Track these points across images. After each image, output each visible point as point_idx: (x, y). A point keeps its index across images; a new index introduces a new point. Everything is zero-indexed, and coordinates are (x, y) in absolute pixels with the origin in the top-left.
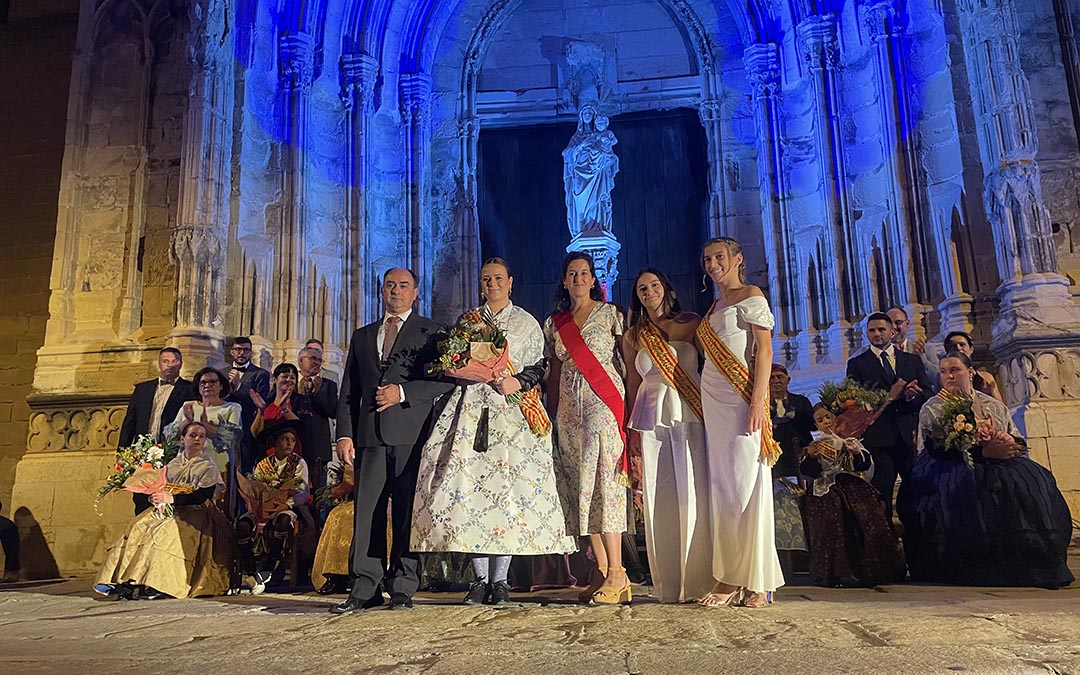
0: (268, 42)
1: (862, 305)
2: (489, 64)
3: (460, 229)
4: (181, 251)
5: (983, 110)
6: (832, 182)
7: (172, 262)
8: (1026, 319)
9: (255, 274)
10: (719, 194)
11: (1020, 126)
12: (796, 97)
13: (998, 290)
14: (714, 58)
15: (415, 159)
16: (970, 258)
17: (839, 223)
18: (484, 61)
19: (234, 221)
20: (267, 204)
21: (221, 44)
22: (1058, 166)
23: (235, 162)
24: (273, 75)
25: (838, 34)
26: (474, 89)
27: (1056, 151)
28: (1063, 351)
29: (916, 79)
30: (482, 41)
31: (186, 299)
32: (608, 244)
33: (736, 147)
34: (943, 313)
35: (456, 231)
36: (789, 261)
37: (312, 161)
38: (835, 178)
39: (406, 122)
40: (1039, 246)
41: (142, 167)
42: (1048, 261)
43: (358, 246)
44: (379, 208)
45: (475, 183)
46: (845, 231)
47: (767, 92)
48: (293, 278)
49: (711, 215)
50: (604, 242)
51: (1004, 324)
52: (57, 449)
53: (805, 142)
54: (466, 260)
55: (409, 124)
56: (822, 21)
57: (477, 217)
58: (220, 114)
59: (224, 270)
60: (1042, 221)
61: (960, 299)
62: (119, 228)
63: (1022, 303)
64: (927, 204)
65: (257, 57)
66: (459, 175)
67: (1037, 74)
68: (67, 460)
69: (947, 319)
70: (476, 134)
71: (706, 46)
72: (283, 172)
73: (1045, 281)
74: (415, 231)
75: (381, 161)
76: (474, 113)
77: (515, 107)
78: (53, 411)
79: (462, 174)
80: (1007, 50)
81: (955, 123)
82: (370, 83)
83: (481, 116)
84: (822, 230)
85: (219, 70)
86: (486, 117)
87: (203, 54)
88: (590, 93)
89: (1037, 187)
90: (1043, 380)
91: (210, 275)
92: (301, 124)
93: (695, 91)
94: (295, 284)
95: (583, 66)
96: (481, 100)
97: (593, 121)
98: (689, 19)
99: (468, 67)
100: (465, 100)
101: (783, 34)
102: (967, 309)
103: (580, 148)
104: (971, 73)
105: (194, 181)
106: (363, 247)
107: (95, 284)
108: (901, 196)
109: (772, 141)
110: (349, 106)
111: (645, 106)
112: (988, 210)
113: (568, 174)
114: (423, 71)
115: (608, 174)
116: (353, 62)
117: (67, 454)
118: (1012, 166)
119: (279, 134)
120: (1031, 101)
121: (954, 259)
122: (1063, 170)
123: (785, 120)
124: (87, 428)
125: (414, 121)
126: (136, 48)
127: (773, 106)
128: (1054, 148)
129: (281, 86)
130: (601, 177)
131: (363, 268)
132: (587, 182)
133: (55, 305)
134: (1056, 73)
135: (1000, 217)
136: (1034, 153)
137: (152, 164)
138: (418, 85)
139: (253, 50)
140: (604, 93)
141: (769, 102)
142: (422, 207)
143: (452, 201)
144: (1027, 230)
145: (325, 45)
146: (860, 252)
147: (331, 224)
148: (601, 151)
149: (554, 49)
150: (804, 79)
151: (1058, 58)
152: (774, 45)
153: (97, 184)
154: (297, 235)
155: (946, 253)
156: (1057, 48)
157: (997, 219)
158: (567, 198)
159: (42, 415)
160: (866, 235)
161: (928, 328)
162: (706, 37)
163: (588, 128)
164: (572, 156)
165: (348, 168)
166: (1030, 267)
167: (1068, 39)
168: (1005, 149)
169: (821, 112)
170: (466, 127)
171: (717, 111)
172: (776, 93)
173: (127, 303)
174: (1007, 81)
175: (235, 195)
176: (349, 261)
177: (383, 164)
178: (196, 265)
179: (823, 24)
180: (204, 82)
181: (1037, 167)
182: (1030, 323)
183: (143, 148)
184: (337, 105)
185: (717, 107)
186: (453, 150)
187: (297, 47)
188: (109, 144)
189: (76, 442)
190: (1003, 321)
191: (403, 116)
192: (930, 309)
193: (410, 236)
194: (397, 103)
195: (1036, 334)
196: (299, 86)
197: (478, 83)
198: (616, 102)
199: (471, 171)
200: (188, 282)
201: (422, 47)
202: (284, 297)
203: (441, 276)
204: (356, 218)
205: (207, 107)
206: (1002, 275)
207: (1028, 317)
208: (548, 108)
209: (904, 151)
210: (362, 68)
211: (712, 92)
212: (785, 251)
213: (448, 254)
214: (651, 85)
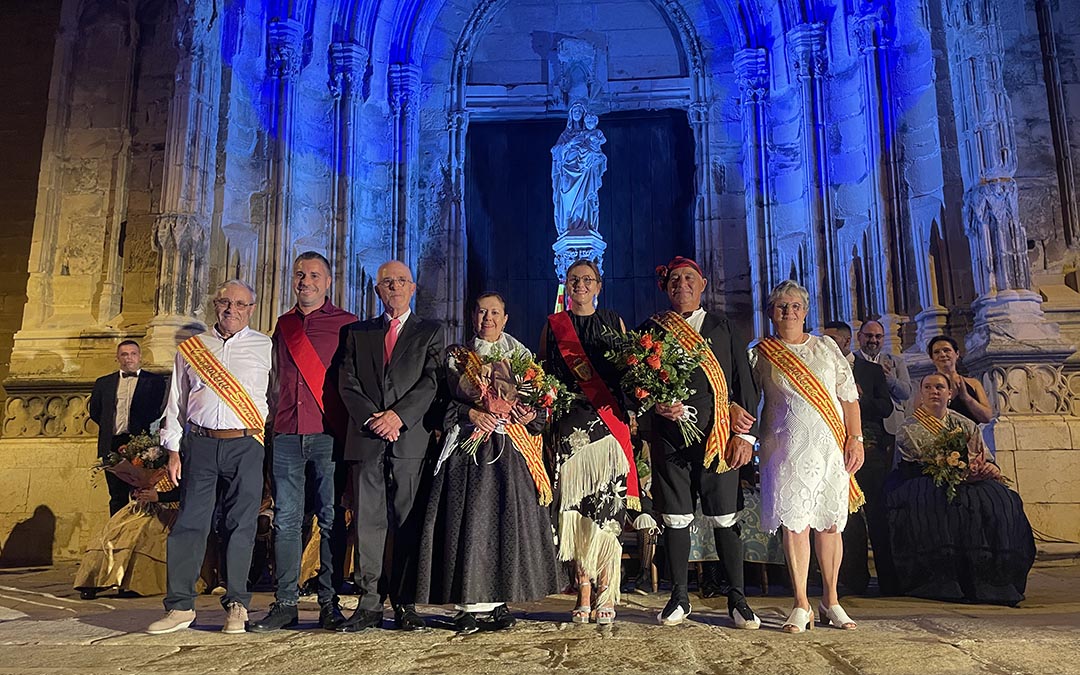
0: (257, 28)
1: (841, 313)
2: (480, 57)
3: (447, 222)
4: (165, 239)
5: (966, 127)
6: (815, 190)
7: (154, 248)
8: (999, 335)
9: (239, 263)
10: (705, 196)
11: (1001, 143)
12: (783, 104)
13: (973, 305)
14: (704, 61)
15: (403, 152)
16: (947, 271)
17: (822, 231)
18: (474, 54)
19: (218, 210)
20: (252, 193)
21: (209, 28)
22: (1036, 184)
23: (221, 149)
24: (261, 62)
25: (827, 43)
26: (464, 81)
27: (1034, 169)
28: (1033, 367)
29: (900, 91)
30: (473, 32)
31: (168, 287)
32: (595, 243)
33: (723, 151)
34: (919, 325)
35: (443, 225)
36: (771, 266)
37: (299, 151)
38: (819, 186)
39: (395, 113)
40: (1014, 263)
41: (124, 150)
42: (1023, 278)
43: (342, 237)
44: (365, 199)
45: (462, 177)
46: (827, 239)
47: (755, 97)
48: (277, 268)
49: (697, 217)
50: (590, 241)
51: (977, 338)
52: (33, 435)
53: (792, 149)
54: (452, 254)
55: (398, 116)
56: (812, 29)
57: (463, 211)
58: (206, 100)
59: (207, 258)
60: (1018, 238)
61: (936, 312)
62: (100, 212)
63: (996, 318)
64: (908, 216)
65: (244, 43)
66: (447, 168)
67: (1020, 92)
68: (43, 446)
69: (922, 331)
70: (465, 127)
71: (696, 48)
72: (269, 161)
73: (1018, 298)
74: (401, 223)
75: (368, 152)
76: (464, 106)
77: (505, 102)
78: (29, 396)
79: (450, 168)
80: (991, 68)
81: (938, 138)
82: (359, 74)
83: (471, 110)
84: (805, 237)
85: (206, 56)
86: (476, 110)
87: (191, 39)
88: (580, 91)
89: (1014, 205)
90: (1013, 396)
91: (193, 264)
92: (288, 112)
93: (685, 93)
94: (279, 274)
95: (574, 63)
96: (472, 93)
97: (582, 119)
98: (681, 20)
99: (459, 59)
100: (455, 92)
101: (773, 39)
102: (943, 321)
103: (569, 146)
104: (955, 88)
105: (178, 168)
106: (348, 238)
107: (74, 268)
108: (883, 206)
109: (758, 146)
110: (338, 95)
111: (634, 106)
112: (966, 225)
113: (556, 171)
114: (413, 63)
115: (596, 174)
116: (343, 51)
117: (43, 440)
118: (991, 183)
119: (266, 121)
120: (1012, 120)
121: (932, 273)
122: (1040, 188)
123: (772, 124)
124: (64, 414)
125: (403, 113)
126: (121, 28)
127: (761, 111)
128: (1032, 166)
129: (268, 72)
130: (589, 176)
131: (348, 259)
132: (575, 181)
133: (33, 288)
134: (1038, 92)
135: (978, 232)
136: (1013, 172)
137: (135, 148)
138: (408, 76)
139: (242, 36)
140: (594, 91)
141: (757, 107)
142: (409, 199)
143: (439, 194)
144: (1003, 247)
145: (315, 32)
146: (841, 261)
147: (317, 214)
148: (590, 150)
149: (546, 44)
150: (791, 86)
151: (1040, 77)
152: (763, 50)
153: (77, 166)
154: (282, 225)
155: (924, 266)
156: (1040, 67)
157: (974, 235)
158: (555, 196)
159: (18, 400)
160: (847, 246)
161: (904, 337)
162: (697, 39)
163: (577, 126)
164: (561, 153)
165: (335, 156)
166: (1005, 284)
167: (1050, 58)
168: (985, 166)
169: (807, 120)
170: (455, 120)
171: (706, 113)
172: (764, 98)
173: (107, 288)
174: (990, 99)
175: (220, 182)
176: (334, 253)
177: (371, 155)
178: (179, 253)
179: (813, 33)
180: (190, 67)
181: (1015, 186)
182: (1002, 338)
183: (127, 131)
184: (325, 94)
185: (705, 109)
186: (442, 142)
187: (286, 34)
188: (91, 125)
189: (53, 429)
190: (977, 335)
191: (392, 107)
192: (907, 320)
193: (396, 228)
194: (386, 94)
195: (1008, 350)
196: (287, 74)
197: (467, 75)
198: (605, 100)
199: (459, 164)
200: (170, 270)
201: (412, 39)
202: (268, 287)
203: (426, 269)
204: (342, 209)
205: (193, 93)
206: (977, 289)
207: (1001, 333)
208: (537, 104)
209: (887, 163)
210: (351, 57)
211: (701, 94)
212: (768, 256)
213: (434, 247)
214: (642, 85)
